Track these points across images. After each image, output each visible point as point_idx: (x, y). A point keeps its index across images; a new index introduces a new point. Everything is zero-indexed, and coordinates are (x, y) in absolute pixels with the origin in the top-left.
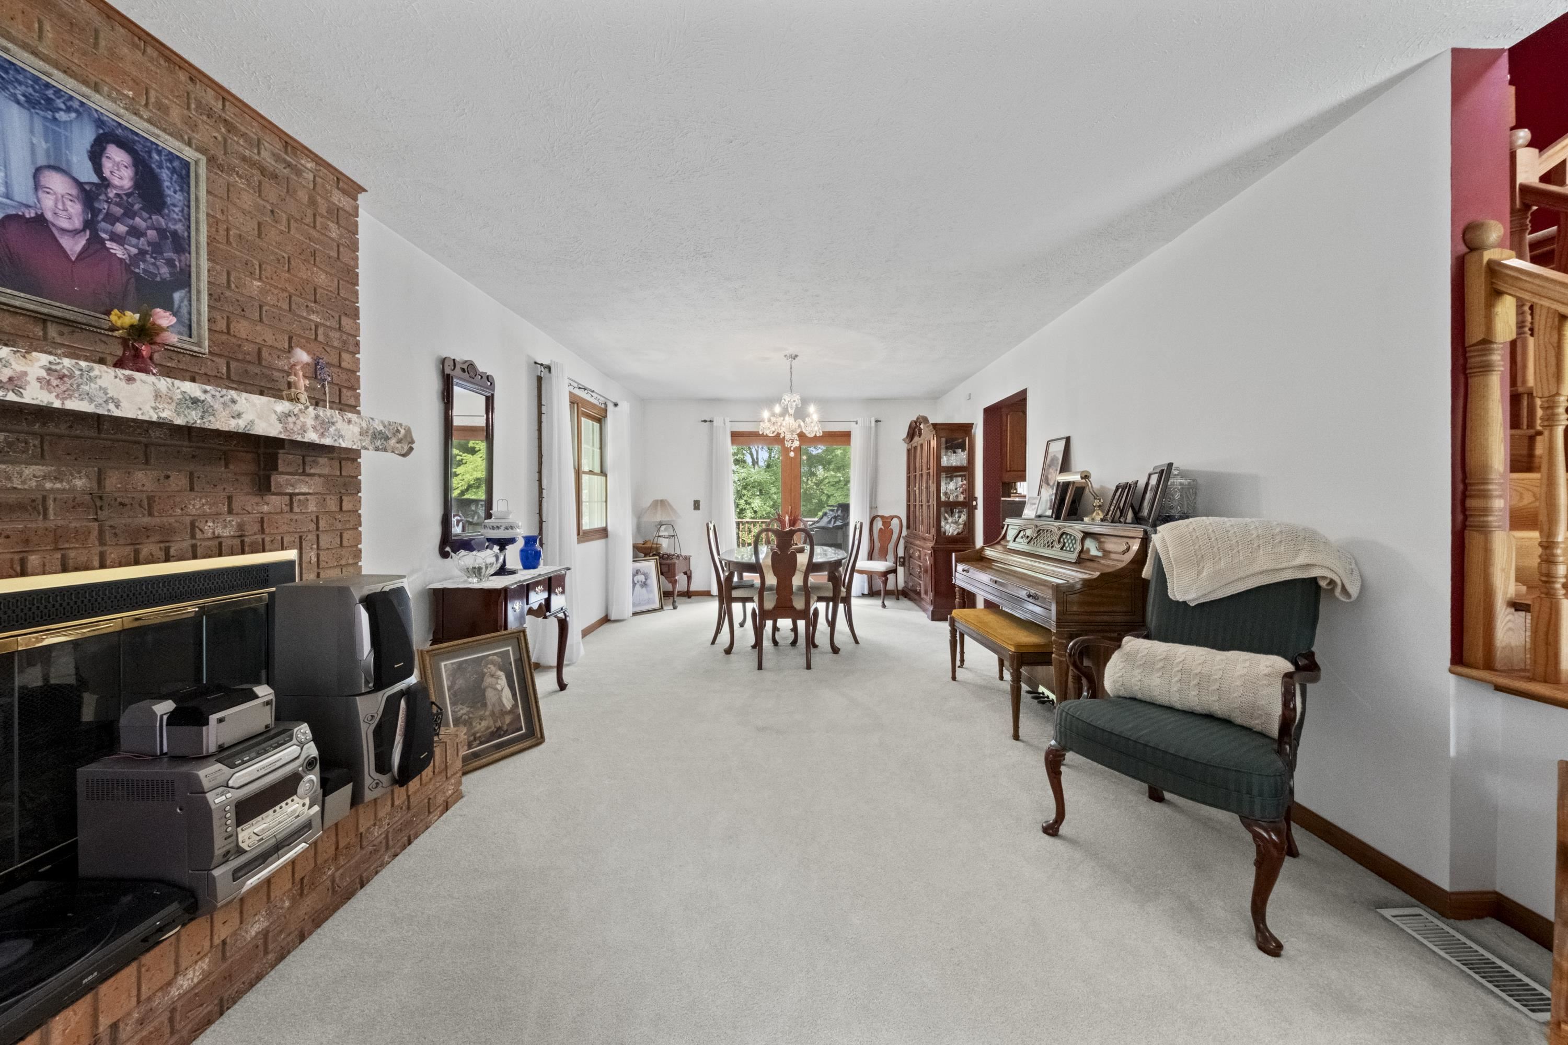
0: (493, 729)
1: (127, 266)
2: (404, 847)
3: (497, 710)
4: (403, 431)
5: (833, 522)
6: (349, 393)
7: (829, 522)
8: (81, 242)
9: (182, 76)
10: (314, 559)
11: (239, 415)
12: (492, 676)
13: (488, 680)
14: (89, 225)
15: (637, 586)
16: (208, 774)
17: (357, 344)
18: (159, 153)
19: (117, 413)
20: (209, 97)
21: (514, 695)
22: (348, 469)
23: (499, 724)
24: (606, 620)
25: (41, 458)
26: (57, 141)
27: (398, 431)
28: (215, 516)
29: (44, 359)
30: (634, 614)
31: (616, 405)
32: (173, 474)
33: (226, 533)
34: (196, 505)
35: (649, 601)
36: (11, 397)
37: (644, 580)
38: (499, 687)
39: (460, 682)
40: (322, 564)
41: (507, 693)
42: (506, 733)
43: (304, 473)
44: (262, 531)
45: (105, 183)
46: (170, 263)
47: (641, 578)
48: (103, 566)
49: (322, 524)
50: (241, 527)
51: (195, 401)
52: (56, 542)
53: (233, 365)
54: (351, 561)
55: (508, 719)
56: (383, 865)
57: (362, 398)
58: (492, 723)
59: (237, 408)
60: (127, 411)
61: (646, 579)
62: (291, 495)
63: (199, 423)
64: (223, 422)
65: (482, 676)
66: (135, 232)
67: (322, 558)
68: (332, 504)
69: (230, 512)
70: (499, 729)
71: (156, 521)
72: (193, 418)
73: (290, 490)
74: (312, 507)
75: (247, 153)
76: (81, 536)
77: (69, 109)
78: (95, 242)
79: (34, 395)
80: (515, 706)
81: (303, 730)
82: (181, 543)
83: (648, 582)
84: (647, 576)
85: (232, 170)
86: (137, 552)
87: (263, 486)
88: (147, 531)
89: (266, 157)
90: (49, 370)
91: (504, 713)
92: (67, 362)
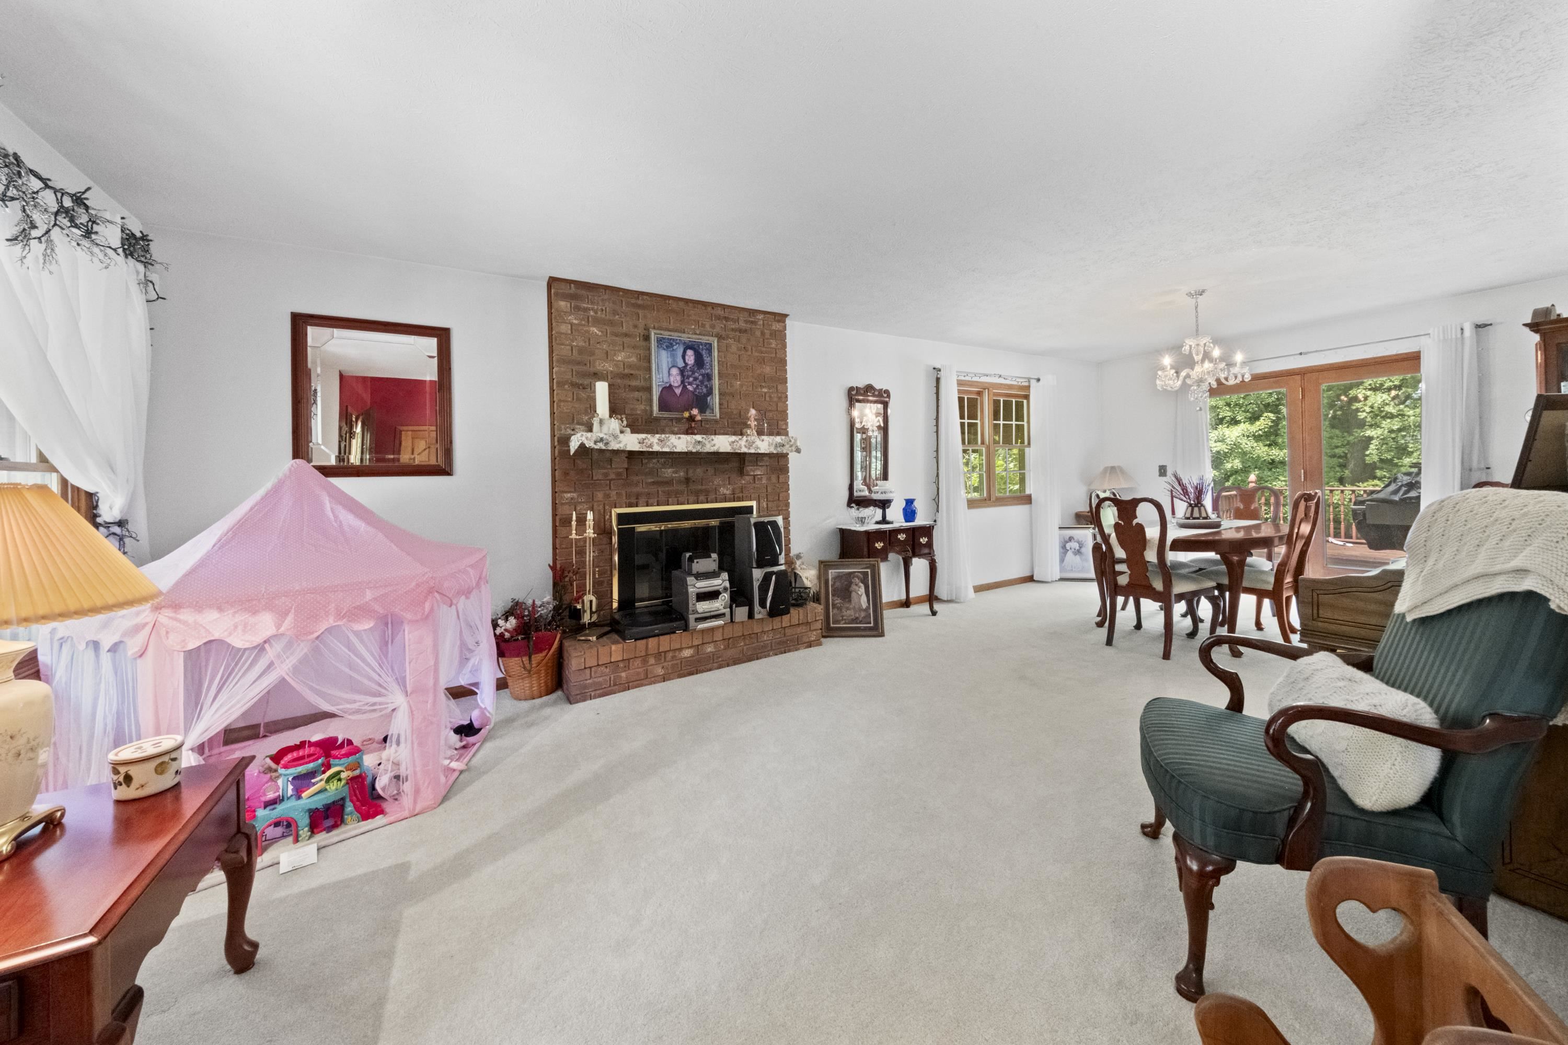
0: (853, 617)
1: (693, 392)
2: (782, 653)
3: (857, 607)
4: (793, 441)
5: (1401, 493)
6: (782, 423)
7: (1395, 492)
8: (681, 389)
9: (709, 309)
10: (765, 506)
11: (714, 445)
12: (856, 585)
13: (854, 587)
14: (683, 382)
15: (1070, 554)
16: (690, 580)
17: (786, 397)
18: (702, 345)
19: (676, 450)
20: (720, 312)
21: (868, 600)
22: (782, 462)
23: (857, 615)
24: (1030, 579)
25: (672, 466)
26: (673, 356)
27: (790, 441)
28: (724, 486)
29: (657, 436)
30: (1062, 579)
31: (1038, 380)
32: (709, 469)
33: (728, 492)
34: (717, 481)
35: (1083, 570)
36: (651, 450)
37: (1077, 548)
38: (860, 593)
39: (838, 584)
40: (769, 508)
41: (864, 599)
42: (860, 622)
43: (757, 465)
44: (742, 492)
45: (686, 364)
46: (706, 386)
47: (1075, 545)
48: (688, 504)
49: (769, 489)
50: (733, 490)
51: (699, 442)
52: (676, 495)
53: (730, 421)
54: (784, 508)
55: (863, 614)
56: (769, 656)
57: (789, 424)
58: (853, 614)
59: (713, 442)
60: (678, 450)
61: (1080, 547)
62: (754, 476)
63: (701, 451)
64: (708, 448)
65: (851, 583)
66: (696, 379)
67: (769, 505)
68: (774, 479)
69: (729, 484)
70: (857, 618)
71: (704, 487)
72: (698, 448)
73: (752, 473)
74: (764, 481)
75: (733, 327)
76: (682, 493)
77: (677, 343)
78: (685, 387)
79: (656, 448)
80: (868, 608)
81: (725, 575)
82: (712, 496)
83: (1083, 550)
84: (1081, 545)
85: (728, 337)
86: (698, 499)
87: (741, 472)
88: (701, 491)
89: (742, 325)
90: (659, 440)
91: (861, 610)
92: (663, 436)
